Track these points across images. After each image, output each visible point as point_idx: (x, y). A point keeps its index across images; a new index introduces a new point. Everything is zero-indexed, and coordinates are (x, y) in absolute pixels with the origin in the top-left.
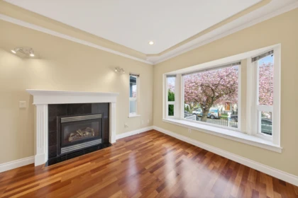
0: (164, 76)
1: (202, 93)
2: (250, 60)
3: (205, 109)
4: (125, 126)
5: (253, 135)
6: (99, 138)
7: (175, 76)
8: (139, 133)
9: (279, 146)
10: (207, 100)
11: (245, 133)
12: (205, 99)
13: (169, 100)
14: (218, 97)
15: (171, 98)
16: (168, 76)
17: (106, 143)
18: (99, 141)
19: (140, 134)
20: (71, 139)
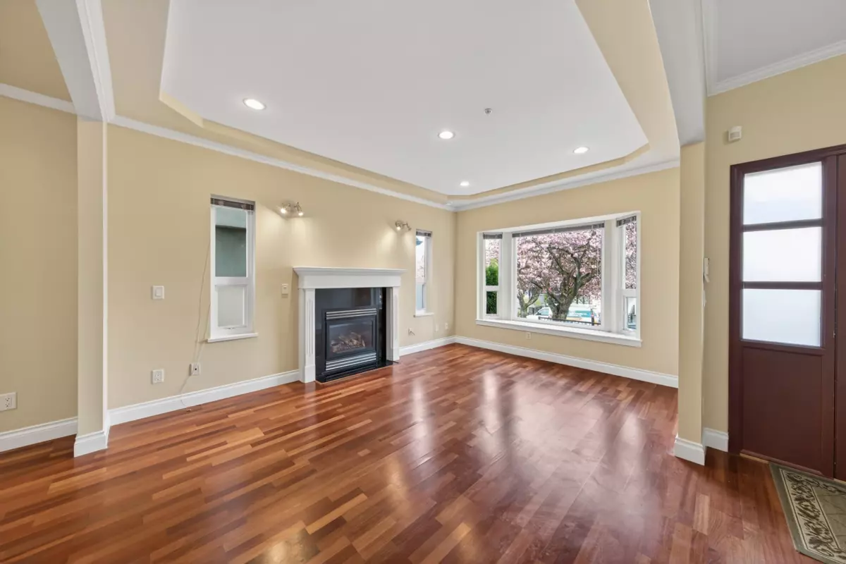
0: (479, 237)
1: (550, 268)
2: (614, 223)
3: (558, 308)
4: (410, 333)
5: (618, 333)
6: (373, 352)
7: (500, 236)
8: (432, 347)
9: (639, 339)
10: (564, 284)
11: (609, 332)
12: (558, 281)
13: (488, 283)
14: (589, 277)
15: (492, 278)
16: (485, 236)
17: (383, 360)
18: (371, 357)
19: (435, 349)
20: (335, 349)
